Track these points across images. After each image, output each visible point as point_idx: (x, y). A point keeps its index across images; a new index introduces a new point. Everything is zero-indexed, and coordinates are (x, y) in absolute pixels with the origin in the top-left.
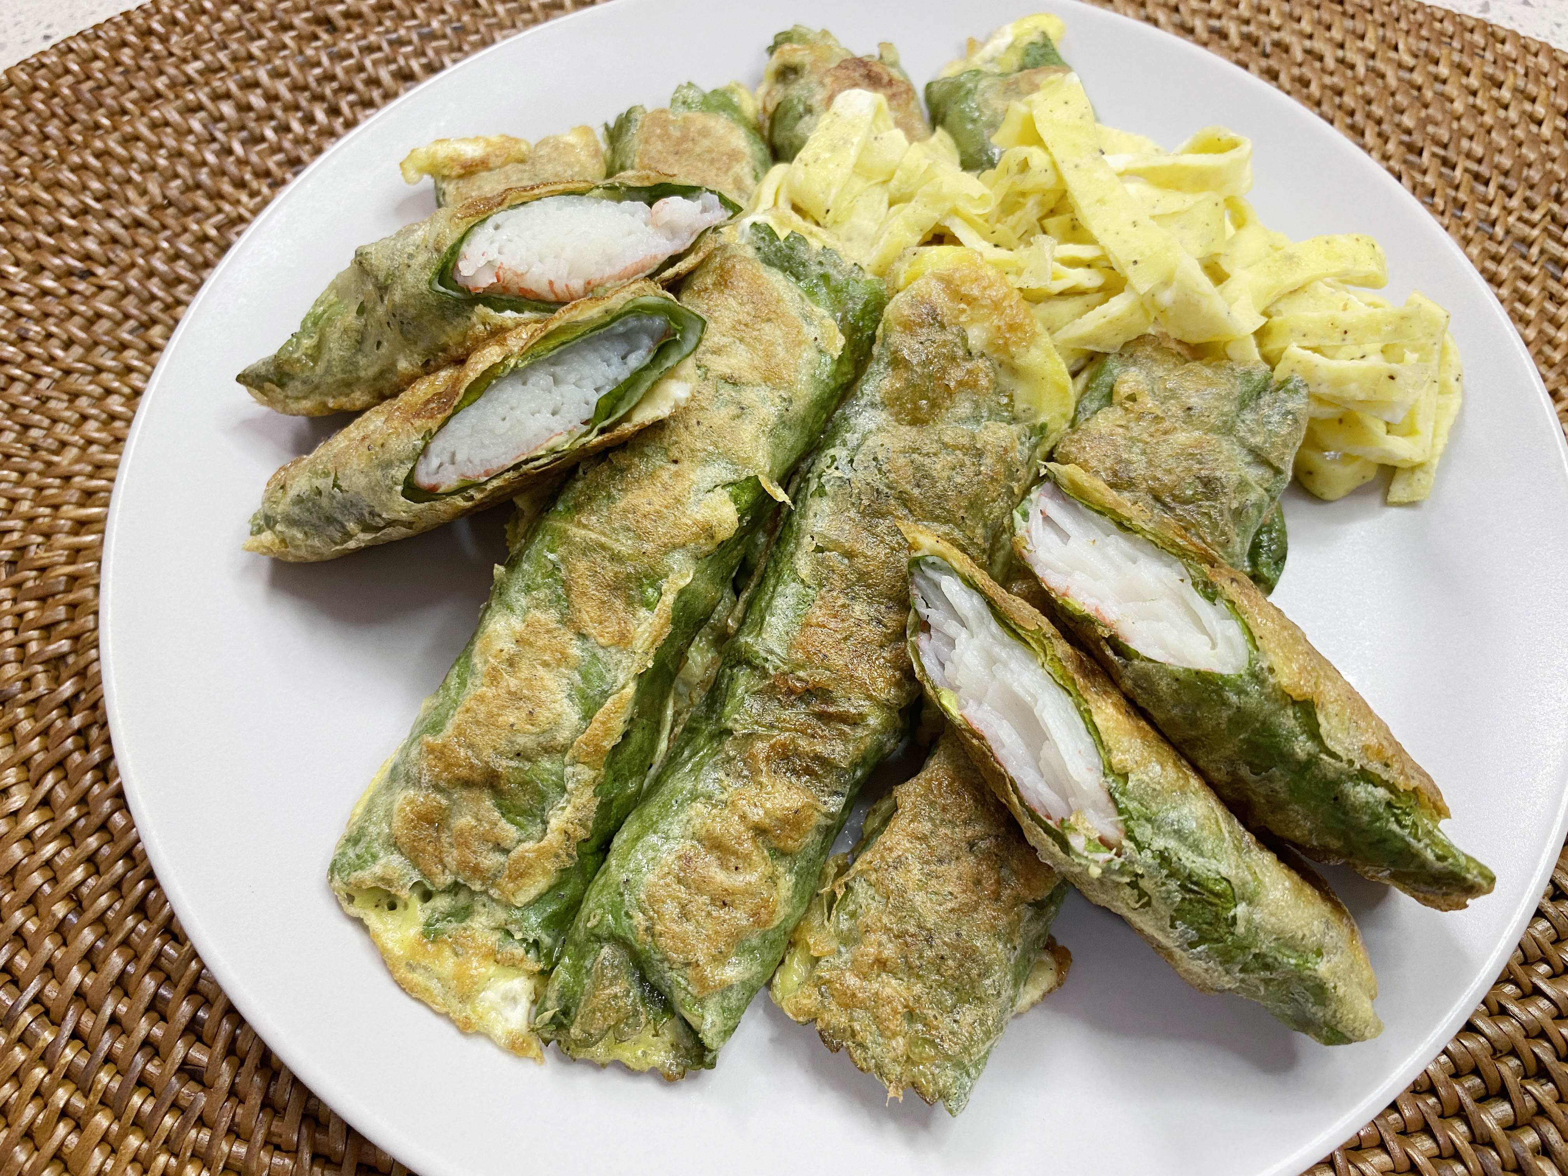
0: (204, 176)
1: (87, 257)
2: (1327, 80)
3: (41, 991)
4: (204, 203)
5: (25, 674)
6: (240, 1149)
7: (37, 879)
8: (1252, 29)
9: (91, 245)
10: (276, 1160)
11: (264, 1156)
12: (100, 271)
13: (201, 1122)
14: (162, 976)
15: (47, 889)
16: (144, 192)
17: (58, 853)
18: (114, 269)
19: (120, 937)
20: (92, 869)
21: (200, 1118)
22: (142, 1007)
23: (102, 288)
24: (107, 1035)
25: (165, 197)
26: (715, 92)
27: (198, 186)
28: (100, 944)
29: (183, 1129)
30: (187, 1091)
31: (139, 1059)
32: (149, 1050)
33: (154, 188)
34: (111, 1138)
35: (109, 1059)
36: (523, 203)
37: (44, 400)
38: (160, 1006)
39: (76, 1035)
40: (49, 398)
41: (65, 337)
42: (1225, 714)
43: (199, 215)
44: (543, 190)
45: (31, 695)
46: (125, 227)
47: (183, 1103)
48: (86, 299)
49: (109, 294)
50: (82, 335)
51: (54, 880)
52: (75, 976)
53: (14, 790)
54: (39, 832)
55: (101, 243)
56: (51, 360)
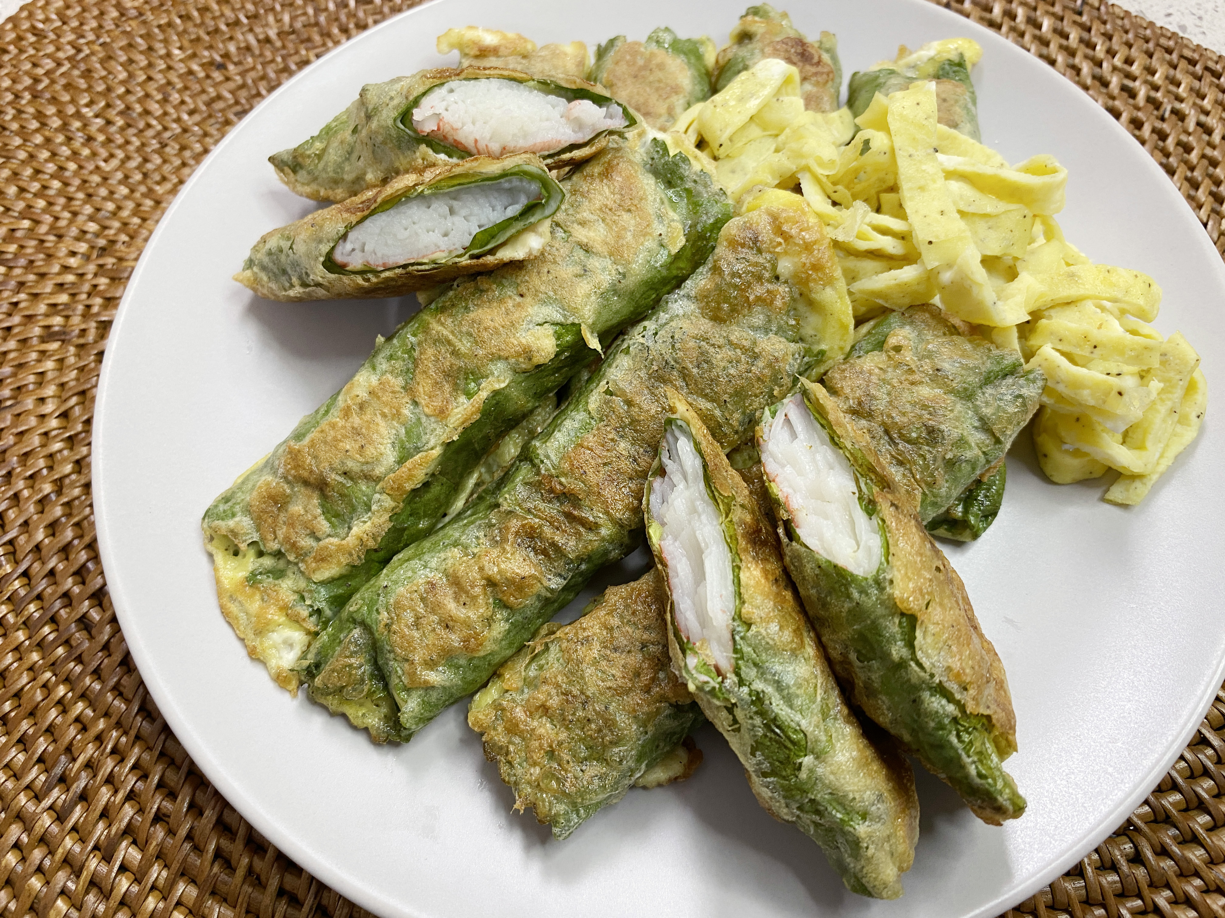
0: (322, 19)
1: (226, 56)
2: (1209, 151)
3: (16, 537)
4: (317, 38)
5: (83, 326)
6: (97, 686)
7: (42, 463)
8: (1159, 95)
9: (232, 48)
10: (116, 702)
11: (109, 696)
12: (231, 67)
13: (79, 660)
14: (92, 554)
15: (45, 472)
16: (279, 21)
17: (60, 451)
18: (241, 68)
19: (76, 519)
20: (77, 469)
21: (80, 656)
22: (72, 570)
23: (228, 79)
24: (44, 581)
25: (291, 26)
26: (689, 40)
27: (317, 24)
28: (63, 520)
29: (66, 660)
30: (79, 636)
31: (58, 604)
32: (66, 600)
33: (286, 18)
34: (22, 649)
35: (39, 597)
36: (476, 79)
37: (164, 145)
38: (84, 573)
39: (25, 574)
40: (166, 145)
41: (192, 106)
42: (847, 605)
43: (309, 45)
44: (492, 72)
45: (82, 341)
46: (259, 41)
47: (74, 643)
48: (216, 85)
49: (231, 85)
50: (204, 108)
51: (51, 468)
52: (40, 535)
53: (50, 401)
54: (54, 433)
55: (239, 49)
56: (178, 120)
